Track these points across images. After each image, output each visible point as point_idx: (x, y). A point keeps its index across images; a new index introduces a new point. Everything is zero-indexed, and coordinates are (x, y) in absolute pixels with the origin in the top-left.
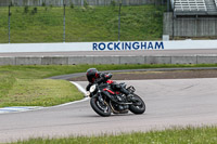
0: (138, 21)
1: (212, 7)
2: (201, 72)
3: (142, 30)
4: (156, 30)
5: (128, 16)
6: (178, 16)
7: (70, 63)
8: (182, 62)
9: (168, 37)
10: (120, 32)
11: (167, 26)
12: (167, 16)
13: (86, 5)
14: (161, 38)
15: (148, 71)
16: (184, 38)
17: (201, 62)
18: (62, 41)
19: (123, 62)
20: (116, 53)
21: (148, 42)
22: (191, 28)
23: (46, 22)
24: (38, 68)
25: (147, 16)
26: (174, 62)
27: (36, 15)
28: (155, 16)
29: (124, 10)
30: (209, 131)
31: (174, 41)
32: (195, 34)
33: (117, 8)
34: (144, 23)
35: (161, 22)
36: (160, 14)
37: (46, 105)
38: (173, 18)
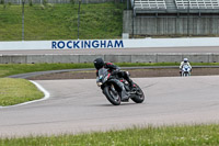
0: (97, 19)
1: (172, 6)
2: (161, 71)
3: (102, 28)
4: (115, 29)
5: (88, 14)
6: (137, 14)
7: (29, 62)
8: (141, 61)
9: (127, 35)
10: (80, 31)
11: (127, 24)
12: (127, 15)
13: (45, 3)
14: (120, 36)
16: (143, 36)
17: (161, 61)
18: (21, 40)
19: (82, 61)
20: (75, 52)
21: (107, 41)
22: (150, 26)
23: (4, 20)
25: (106, 14)
26: (134, 61)
28: (115, 14)
29: (83, 8)
30: (169, 130)
31: (133, 40)
32: (155, 33)
33: (76, 6)
34: (103, 21)
35: (120, 20)
36: (119, 12)
37: (5, 104)
38: (133, 17)
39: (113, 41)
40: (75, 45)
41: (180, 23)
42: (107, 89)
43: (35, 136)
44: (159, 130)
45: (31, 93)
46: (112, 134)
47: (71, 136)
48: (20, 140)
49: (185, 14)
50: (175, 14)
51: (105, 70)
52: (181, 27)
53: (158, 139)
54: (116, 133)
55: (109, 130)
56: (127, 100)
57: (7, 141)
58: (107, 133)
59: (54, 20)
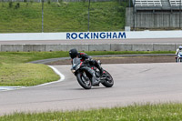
0: (104, 15)
1: (166, 4)
3: (108, 22)
4: (120, 23)
5: (96, 10)
6: (137, 11)
7: (48, 50)
8: (141, 50)
9: (129, 28)
10: (89, 24)
11: (129, 19)
12: (129, 11)
13: (61, 1)
14: (123, 29)
15: (113, 57)
16: (142, 29)
17: (157, 49)
21: (113, 33)
22: (148, 21)
23: (27, 15)
24: (21, 54)
25: (111, 10)
26: (135, 49)
27: (19, 10)
28: (120, 10)
29: (92, 6)
30: (165, 107)
31: (134, 32)
32: (152, 26)
33: (87, 4)
34: (109, 16)
35: (123, 16)
36: (122, 9)
37: (28, 85)
38: (134, 13)
39: (117, 33)
40: (86, 36)
41: (173, 18)
42: (79, 75)
43: (52, 111)
44: (156, 107)
45: (49, 76)
46: (116, 110)
47: (82, 111)
48: (40, 115)
49: (178, 11)
50: (169, 11)
51: (78, 59)
52: (174, 22)
53: (154, 114)
54: (120, 109)
55: (113, 106)
56: (97, 85)
57: (29, 115)
58: (112, 109)
59: (68, 16)
